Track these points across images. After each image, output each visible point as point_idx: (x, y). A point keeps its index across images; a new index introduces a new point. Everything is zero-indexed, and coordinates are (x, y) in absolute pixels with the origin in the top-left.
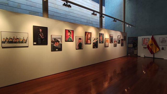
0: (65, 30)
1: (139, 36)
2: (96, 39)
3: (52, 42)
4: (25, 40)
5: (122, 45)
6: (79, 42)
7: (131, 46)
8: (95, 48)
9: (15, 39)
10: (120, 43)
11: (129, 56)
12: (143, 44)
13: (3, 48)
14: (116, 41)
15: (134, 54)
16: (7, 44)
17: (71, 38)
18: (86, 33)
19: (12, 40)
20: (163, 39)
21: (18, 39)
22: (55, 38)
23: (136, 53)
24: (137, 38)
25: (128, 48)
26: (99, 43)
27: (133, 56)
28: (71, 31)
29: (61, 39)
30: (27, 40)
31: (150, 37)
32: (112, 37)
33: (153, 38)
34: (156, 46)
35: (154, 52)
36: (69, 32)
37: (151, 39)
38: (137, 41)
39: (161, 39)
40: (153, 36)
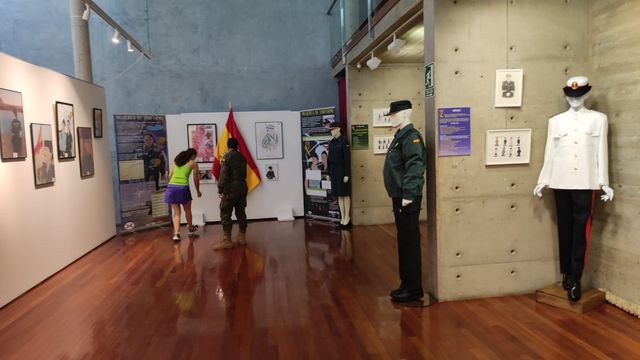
1: (172, 113)
5: (86, 171)
7: (135, 169)
10: (71, 158)
11: (129, 234)
14: (49, 144)
15: (156, 220)
20: (268, 128)
24: (163, 122)
25: (123, 185)
27: (152, 229)
31: (220, 119)
33: (231, 125)
37: (228, 126)
38: (162, 140)
39: (262, 128)
40: (231, 117)
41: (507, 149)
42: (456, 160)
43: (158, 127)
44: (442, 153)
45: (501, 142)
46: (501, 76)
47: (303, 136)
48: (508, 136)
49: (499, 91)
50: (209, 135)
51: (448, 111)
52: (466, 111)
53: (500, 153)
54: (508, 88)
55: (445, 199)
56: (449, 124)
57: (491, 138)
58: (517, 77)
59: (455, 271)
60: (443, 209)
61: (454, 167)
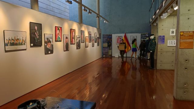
0: (55, 27)
1: (113, 34)
2: (79, 38)
3: (45, 42)
4: (24, 41)
6: (66, 41)
7: (106, 45)
8: (78, 49)
9: (16, 40)
11: (104, 57)
12: (118, 43)
13: (6, 51)
14: (94, 40)
15: (109, 55)
16: (10, 46)
17: (60, 37)
18: (71, 29)
19: (13, 42)
20: (133, 37)
21: (18, 39)
22: (48, 37)
23: (111, 54)
24: (111, 36)
25: (103, 48)
26: (81, 43)
27: (108, 57)
28: (59, 28)
29: (52, 38)
30: (26, 41)
31: (123, 35)
32: (91, 35)
33: (125, 37)
34: (128, 45)
35: (127, 51)
36: (58, 29)
37: (124, 37)
38: (111, 39)
39: (132, 37)
40: (125, 35)
41: (172, 43)
42: (162, 45)
43: (111, 37)
44: (159, 43)
45: (171, 42)
46: (171, 30)
47: (141, 39)
48: (172, 41)
49: (171, 33)
50: (120, 38)
51: (161, 36)
52: (164, 36)
53: (170, 44)
54: (173, 32)
55: (159, 52)
56: (160, 38)
57: (169, 41)
58: (175, 30)
59: (160, 64)
60: (159, 53)
61: (161, 46)
